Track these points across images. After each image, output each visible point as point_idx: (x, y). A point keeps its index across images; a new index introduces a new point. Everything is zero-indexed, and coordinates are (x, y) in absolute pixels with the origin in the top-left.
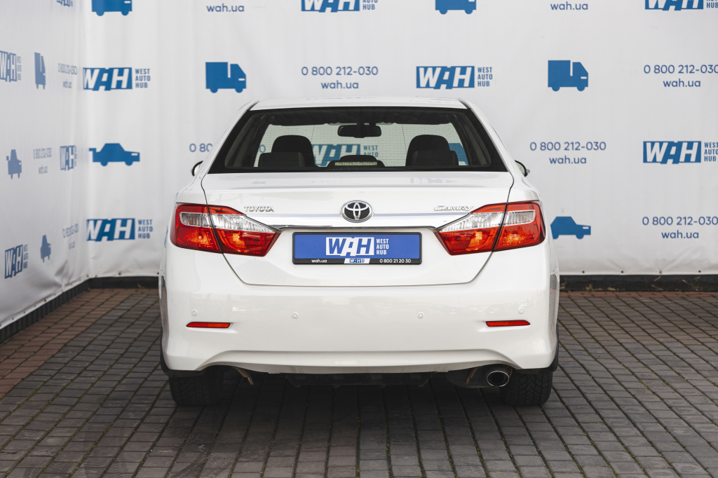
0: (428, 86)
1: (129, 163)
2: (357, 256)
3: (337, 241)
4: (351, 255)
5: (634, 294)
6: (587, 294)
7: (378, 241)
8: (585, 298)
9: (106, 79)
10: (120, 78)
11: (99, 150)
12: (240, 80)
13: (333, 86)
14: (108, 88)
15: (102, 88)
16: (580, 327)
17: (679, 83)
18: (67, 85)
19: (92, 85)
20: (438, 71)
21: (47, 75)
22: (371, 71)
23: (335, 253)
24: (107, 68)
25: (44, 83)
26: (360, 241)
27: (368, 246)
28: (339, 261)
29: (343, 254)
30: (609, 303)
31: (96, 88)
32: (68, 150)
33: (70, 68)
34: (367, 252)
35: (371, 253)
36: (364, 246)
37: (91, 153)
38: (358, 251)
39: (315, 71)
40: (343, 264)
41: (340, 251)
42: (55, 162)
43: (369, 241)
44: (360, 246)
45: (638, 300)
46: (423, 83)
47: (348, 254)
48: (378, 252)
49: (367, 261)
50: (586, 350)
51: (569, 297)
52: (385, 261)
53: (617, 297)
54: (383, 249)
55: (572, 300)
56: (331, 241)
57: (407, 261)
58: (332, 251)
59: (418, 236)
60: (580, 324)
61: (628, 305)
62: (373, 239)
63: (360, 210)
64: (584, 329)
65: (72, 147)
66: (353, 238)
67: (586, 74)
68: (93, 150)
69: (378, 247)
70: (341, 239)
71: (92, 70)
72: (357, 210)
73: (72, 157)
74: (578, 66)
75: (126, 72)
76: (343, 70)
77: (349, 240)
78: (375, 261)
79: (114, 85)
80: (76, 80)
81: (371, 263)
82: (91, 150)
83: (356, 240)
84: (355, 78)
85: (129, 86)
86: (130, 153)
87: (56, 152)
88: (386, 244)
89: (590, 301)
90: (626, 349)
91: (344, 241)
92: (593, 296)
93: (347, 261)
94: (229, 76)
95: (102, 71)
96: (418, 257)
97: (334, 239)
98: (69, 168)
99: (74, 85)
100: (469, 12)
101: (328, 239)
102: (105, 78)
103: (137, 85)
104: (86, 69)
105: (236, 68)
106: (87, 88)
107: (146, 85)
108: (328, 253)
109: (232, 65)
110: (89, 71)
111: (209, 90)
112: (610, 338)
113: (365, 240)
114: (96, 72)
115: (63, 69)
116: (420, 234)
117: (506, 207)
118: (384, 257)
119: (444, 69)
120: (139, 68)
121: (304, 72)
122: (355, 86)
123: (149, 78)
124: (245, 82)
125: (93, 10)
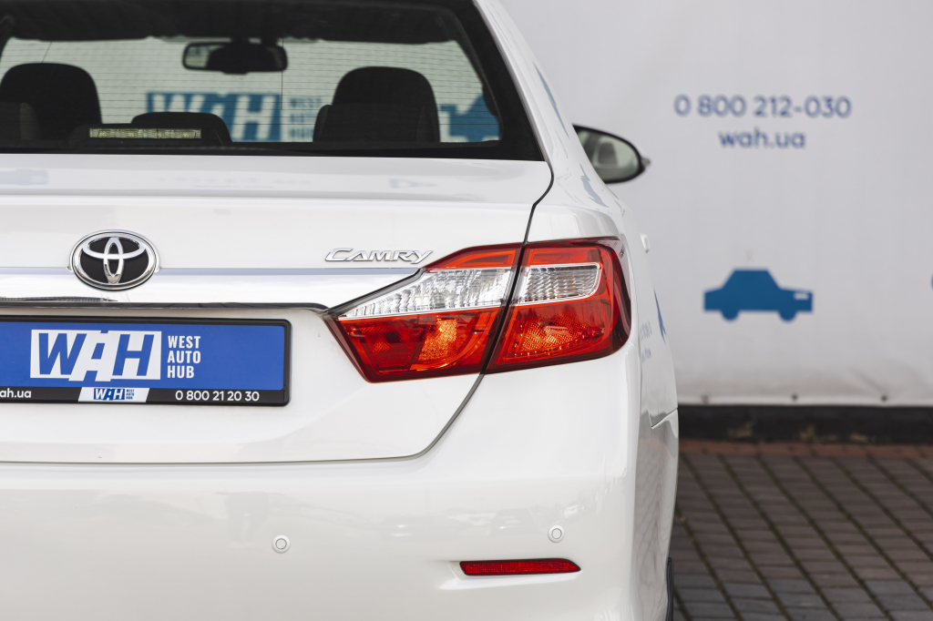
2: (114, 382)
3: (62, 340)
4: (98, 379)
5: (908, 451)
6: (800, 449)
7: (172, 341)
8: (796, 459)
16: (770, 535)
23: (56, 373)
26: (124, 341)
27: (144, 356)
28: (65, 394)
29: (77, 375)
30: (848, 473)
34: (142, 369)
35: (154, 373)
36: (133, 355)
38: (118, 369)
40: (75, 401)
41: (67, 367)
43: (148, 341)
44: (123, 353)
45: (917, 467)
47: (90, 378)
48: (171, 372)
49: (141, 394)
50: (775, 599)
51: (758, 456)
52: (191, 396)
53: (871, 459)
54: (185, 364)
55: (764, 465)
56: (44, 339)
57: (250, 397)
58: (46, 366)
59: (281, 329)
60: (772, 527)
61: (892, 479)
62: (158, 335)
63: (121, 257)
64: (781, 540)
66: (105, 331)
69: (171, 358)
70: (71, 335)
72: (114, 257)
77: (93, 337)
78: (162, 395)
81: (151, 401)
83: (111, 339)
88: (193, 349)
89: (806, 469)
90: (873, 597)
91: (80, 339)
92: (815, 455)
93: (86, 394)
96: (280, 387)
97: (53, 335)
101: (35, 334)
108: (35, 372)
112: (839, 567)
113: (136, 340)
116: (286, 325)
117: (520, 254)
118: (186, 385)
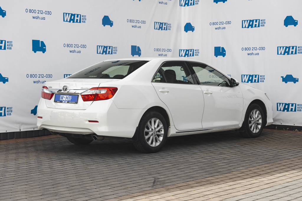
0: (281, 54)
10: (191, 53)
12: (224, 52)
13: (251, 54)
18: (162, 55)
20: (284, 48)
22: (263, 49)
23: (62, 100)
27: (68, 98)
29: (63, 100)
35: (68, 100)
37: (183, 77)
40: (62, 102)
44: (66, 98)
46: (279, 53)
49: (67, 102)
52: (70, 102)
57: (74, 102)
59: (78, 96)
75: (192, 51)
76: (254, 49)
77: (65, 96)
79: (189, 55)
82: (182, 77)
84: (258, 51)
85: (193, 55)
93: (63, 102)
94: (221, 51)
96: (77, 101)
97: (62, 96)
100: (295, 26)
103: (195, 55)
104: (181, 50)
107: (198, 55)
108: (60, 100)
109: (222, 48)
110: (183, 51)
111: (215, 56)
113: (67, 96)
118: (70, 101)
119: (286, 47)
120: (196, 49)
121: (242, 50)
122: (258, 54)
123: (199, 53)
124: (225, 53)
125: (185, 31)
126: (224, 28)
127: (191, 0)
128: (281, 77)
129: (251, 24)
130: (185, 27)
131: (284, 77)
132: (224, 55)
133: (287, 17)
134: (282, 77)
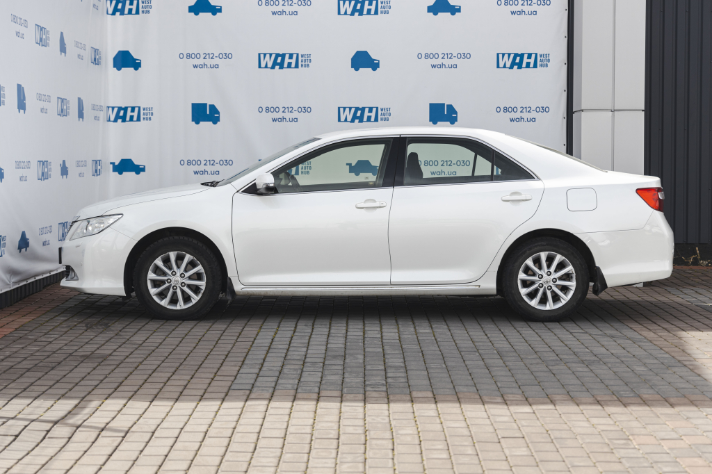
0: (346, 120)
1: (138, 173)
9: (122, 115)
10: (132, 114)
11: (117, 164)
12: (216, 115)
14: (124, 120)
15: (120, 120)
17: (520, 119)
18: (96, 118)
19: (112, 119)
20: (353, 110)
21: (85, 112)
22: (306, 110)
24: (123, 107)
25: (83, 118)
31: (115, 121)
32: (96, 163)
33: (99, 107)
37: (111, 165)
39: (268, 110)
42: (89, 170)
46: (343, 119)
65: (99, 161)
67: (456, 113)
68: (113, 163)
71: (113, 108)
73: (99, 167)
74: (450, 108)
75: (137, 109)
76: (287, 109)
79: (128, 118)
80: (102, 115)
82: (111, 163)
84: (295, 115)
85: (139, 119)
86: (139, 166)
87: (90, 163)
94: (208, 113)
95: (120, 109)
98: (97, 175)
99: (101, 119)
102: (122, 113)
103: (144, 119)
104: (109, 107)
105: (212, 107)
106: (109, 121)
107: (150, 119)
109: (210, 105)
110: (111, 109)
111: (194, 122)
114: (116, 110)
115: (94, 107)
119: (357, 109)
120: (145, 107)
121: (260, 110)
122: (296, 120)
123: (152, 114)
124: (219, 117)
125: (114, 67)
126: (217, 66)
127: (131, 4)
128: (347, 164)
129: (279, 61)
130: (115, 59)
131: (353, 165)
132: (215, 120)
133: (358, 53)
134: (349, 165)
